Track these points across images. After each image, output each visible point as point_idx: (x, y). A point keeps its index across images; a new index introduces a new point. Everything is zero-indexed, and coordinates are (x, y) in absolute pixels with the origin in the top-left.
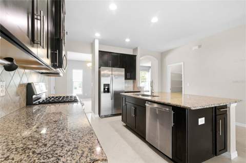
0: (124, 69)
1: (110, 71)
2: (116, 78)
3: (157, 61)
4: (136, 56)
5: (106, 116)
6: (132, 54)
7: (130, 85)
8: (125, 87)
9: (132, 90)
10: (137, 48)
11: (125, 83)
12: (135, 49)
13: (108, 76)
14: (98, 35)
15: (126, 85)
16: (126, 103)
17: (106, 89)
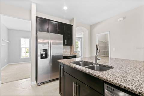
3: (88, 31)
4: (72, 25)
5: (43, 83)
6: (69, 23)
7: (67, 50)
8: (63, 51)
10: (73, 19)
11: (63, 48)
12: (72, 20)
15: (64, 50)
16: (65, 73)
17: (44, 55)
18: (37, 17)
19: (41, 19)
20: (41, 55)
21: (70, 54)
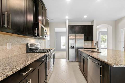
0: (83, 35)
1: (74, 36)
2: (78, 40)
4: (93, 25)
6: (91, 25)
7: (89, 44)
9: (91, 48)
13: (73, 39)
14: (67, 17)
17: (72, 47)
18: (69, 26)
19: (71, 27)
20: (71, 46)
21: (92, 47)
